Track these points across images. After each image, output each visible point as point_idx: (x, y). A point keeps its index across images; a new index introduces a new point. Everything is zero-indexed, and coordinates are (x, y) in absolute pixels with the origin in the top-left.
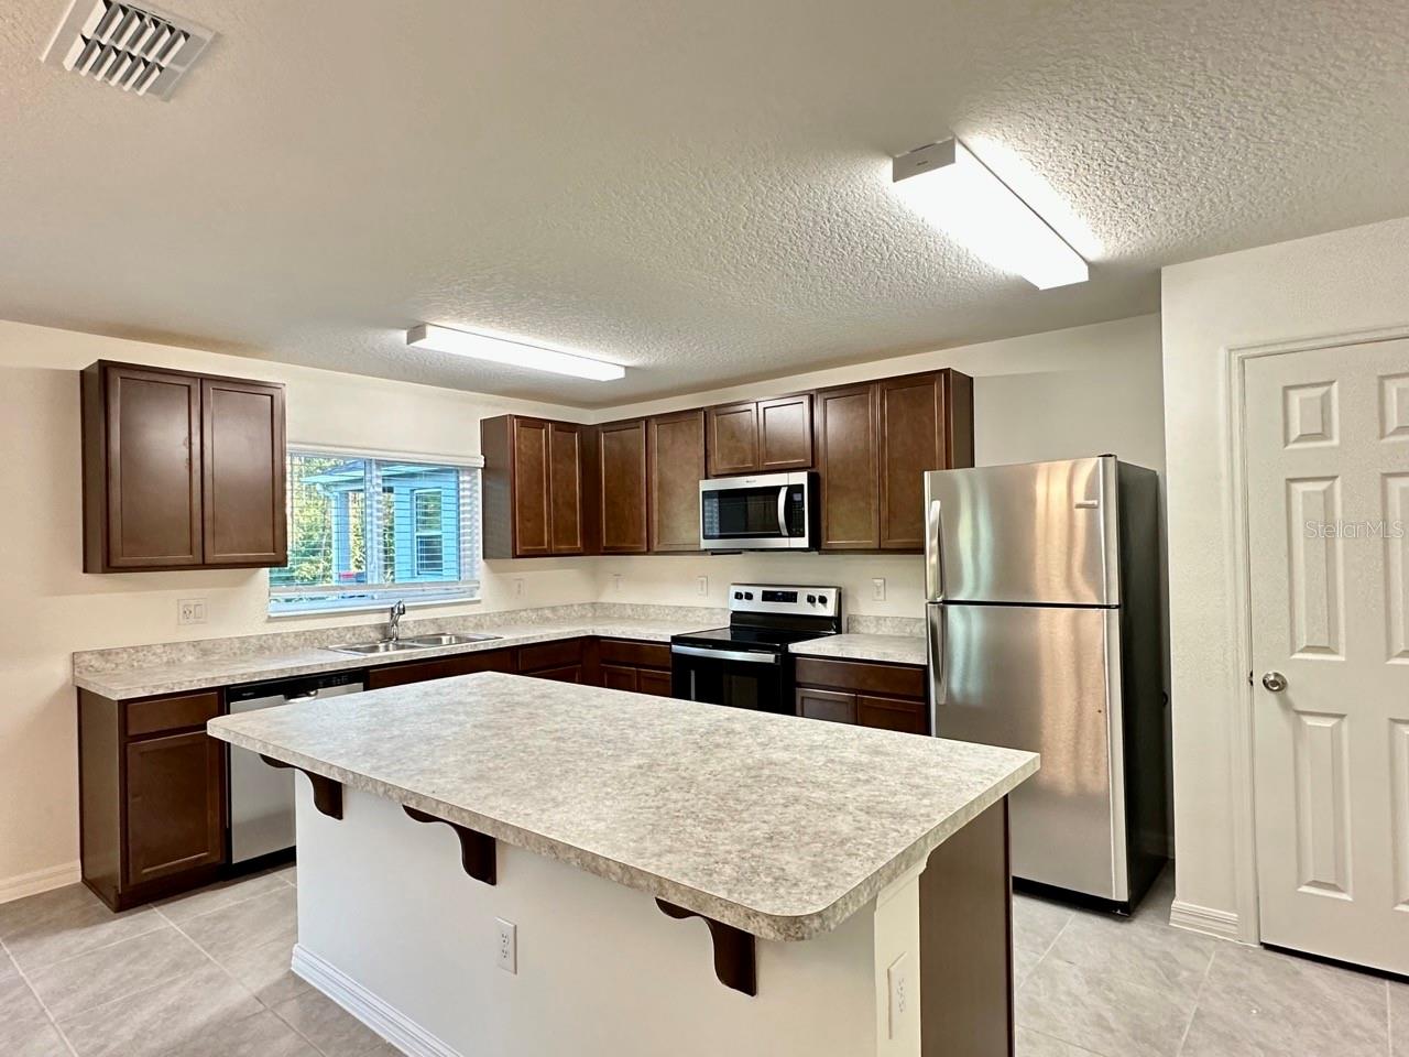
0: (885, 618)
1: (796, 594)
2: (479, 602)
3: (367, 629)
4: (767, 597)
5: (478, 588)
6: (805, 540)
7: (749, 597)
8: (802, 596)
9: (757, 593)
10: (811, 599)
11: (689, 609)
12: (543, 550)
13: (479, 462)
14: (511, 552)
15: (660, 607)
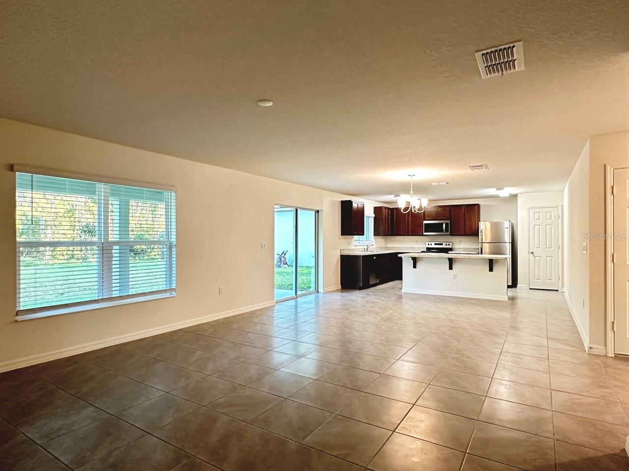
0: (461, 248)
4: (435, 244)
5: (373, 242)
6: (449, 233)
7: (431, 244)
8: (444, 244)
9: (433, 243)
10: (446, 245)
11: (413, 248)
12: (386, 234)
13: (374, 216)
14: (383, 234)
15: (405, 247)
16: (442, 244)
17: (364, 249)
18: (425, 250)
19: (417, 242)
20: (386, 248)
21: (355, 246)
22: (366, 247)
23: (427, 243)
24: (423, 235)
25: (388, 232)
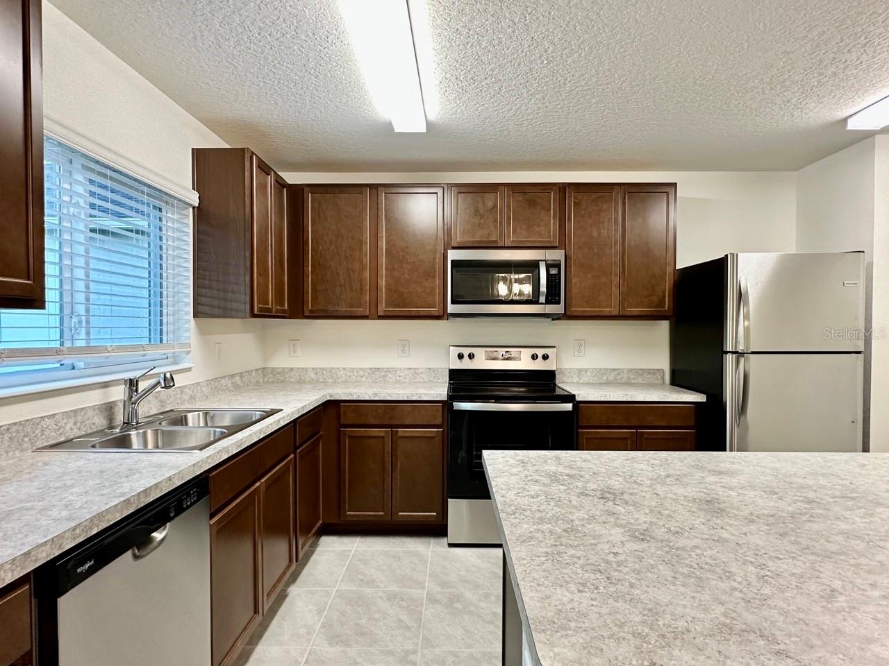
2: (189, 369)
3: (90, 413)
5: (188, 352)
6: (561, 308)
7: (471, 357)
8: (525, 354)
9: (479, 353)
10: (533, 357)
11: (388, 370)
12: (269, 310)
13: (194, 199)
14: (248, 307)
15: (352, 369)
16: (514, 356)
19: (405, 344)
22: (119, 396)
23: (455, 351)
24: (442, 315)
25: (279, 299)
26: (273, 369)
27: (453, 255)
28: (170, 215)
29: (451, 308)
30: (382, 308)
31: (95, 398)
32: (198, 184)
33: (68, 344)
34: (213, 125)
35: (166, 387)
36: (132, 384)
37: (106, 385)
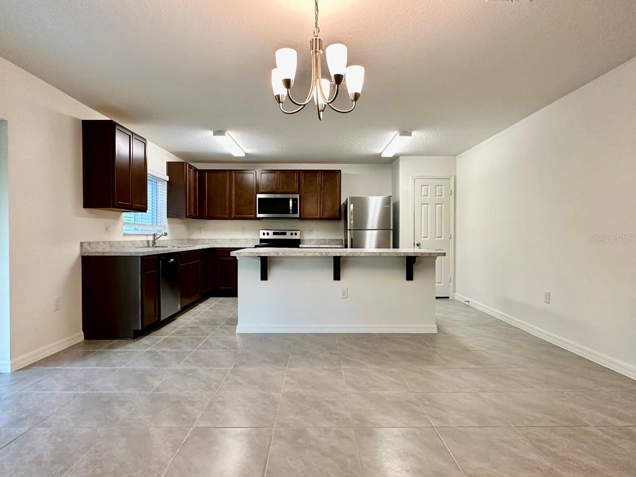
0: (313, 240)
1: (286, 233)
3: (145, 242)
4: (275, 234)
5: (165, 229)
6: (298, 215)
7: (268, 234)
8: (288, 233)
9: (271, 232)
10: (292, 234)
11: (237, 240)
12: (192, 216)
13: (167, 178)
14: (185, 215)
15: (223, 240)
16: (285, 234)
17: (148, 242)
18: (258, 243)
19: (243, 230)
20: (189, 241)
21: (125, 235)
22: (151, 238)
23: (262, 232)
24: (256, 218)
25: (195, 212)
26: (193, 239)
27: (259, 196)
28: (159, 184)
29: (259, 216)
30: (233, 215)
31: (144, 238)
32: (169, 173)
33: (136, 222)
34: (177, 154)
35: (165, 235)
36: (154, 235)
37: (147, 235)
